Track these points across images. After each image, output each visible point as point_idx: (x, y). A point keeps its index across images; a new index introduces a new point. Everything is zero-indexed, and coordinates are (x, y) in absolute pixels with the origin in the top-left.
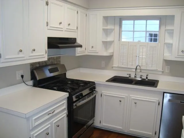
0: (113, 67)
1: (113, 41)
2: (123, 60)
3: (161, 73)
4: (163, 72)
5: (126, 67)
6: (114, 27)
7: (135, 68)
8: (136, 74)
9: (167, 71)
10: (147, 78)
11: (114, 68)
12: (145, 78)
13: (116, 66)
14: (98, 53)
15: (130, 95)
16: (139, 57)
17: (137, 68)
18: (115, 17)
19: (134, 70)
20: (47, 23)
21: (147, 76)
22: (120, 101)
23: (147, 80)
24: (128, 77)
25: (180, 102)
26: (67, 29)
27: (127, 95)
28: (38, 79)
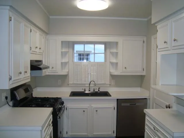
0: (68, 84)
1: (68, 62)
2: (77, 77)
3: (109, 86)
4: (110, 85)
5: (81, 83)
6: (69, 50)
7: (89, 83)
8: (89, 89)
9: (113, 83)
10: (99, 90)
11: (70, 85)
12: (98, 91)
13: (72, 83)
14: (57, 72)
15: (92, 105)
16: (90, 74)
17: (91, 83)
18: (69, 42)
19: (88, 85)
20: (31, 48)
21: (99, 88)
22: (84, 111)
23: (99, 92)
24: (83, 92)
25: (129, 105)
26: (39, 52)
27: (88, 105)
28: (19, 99)
